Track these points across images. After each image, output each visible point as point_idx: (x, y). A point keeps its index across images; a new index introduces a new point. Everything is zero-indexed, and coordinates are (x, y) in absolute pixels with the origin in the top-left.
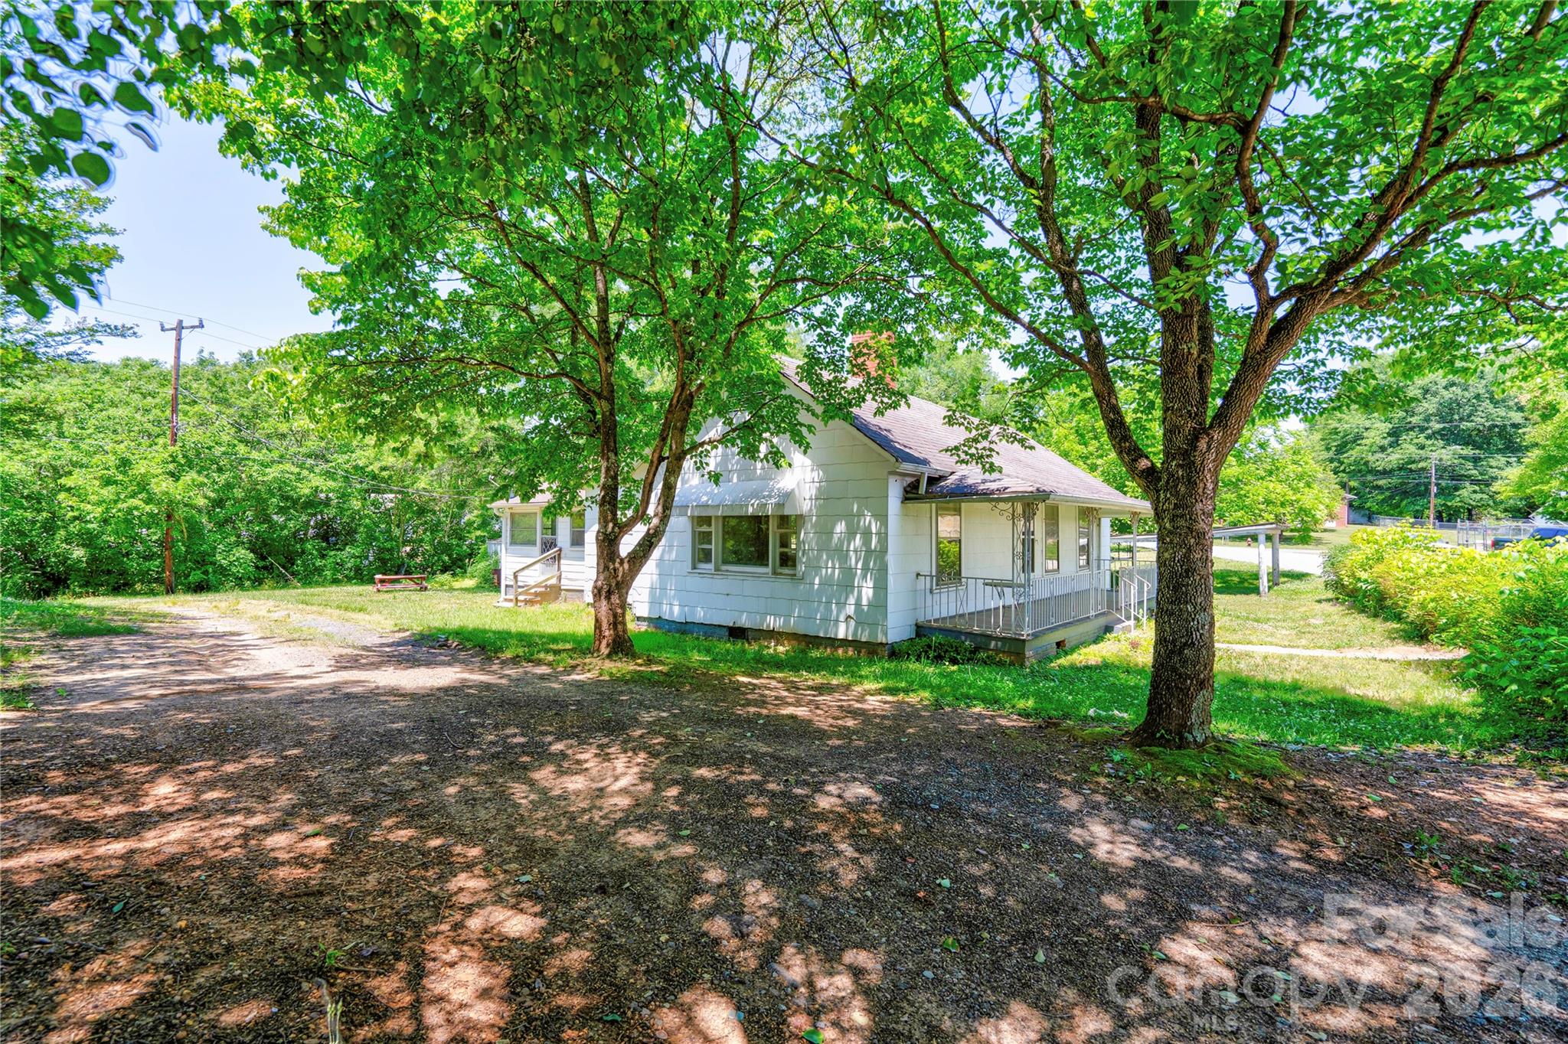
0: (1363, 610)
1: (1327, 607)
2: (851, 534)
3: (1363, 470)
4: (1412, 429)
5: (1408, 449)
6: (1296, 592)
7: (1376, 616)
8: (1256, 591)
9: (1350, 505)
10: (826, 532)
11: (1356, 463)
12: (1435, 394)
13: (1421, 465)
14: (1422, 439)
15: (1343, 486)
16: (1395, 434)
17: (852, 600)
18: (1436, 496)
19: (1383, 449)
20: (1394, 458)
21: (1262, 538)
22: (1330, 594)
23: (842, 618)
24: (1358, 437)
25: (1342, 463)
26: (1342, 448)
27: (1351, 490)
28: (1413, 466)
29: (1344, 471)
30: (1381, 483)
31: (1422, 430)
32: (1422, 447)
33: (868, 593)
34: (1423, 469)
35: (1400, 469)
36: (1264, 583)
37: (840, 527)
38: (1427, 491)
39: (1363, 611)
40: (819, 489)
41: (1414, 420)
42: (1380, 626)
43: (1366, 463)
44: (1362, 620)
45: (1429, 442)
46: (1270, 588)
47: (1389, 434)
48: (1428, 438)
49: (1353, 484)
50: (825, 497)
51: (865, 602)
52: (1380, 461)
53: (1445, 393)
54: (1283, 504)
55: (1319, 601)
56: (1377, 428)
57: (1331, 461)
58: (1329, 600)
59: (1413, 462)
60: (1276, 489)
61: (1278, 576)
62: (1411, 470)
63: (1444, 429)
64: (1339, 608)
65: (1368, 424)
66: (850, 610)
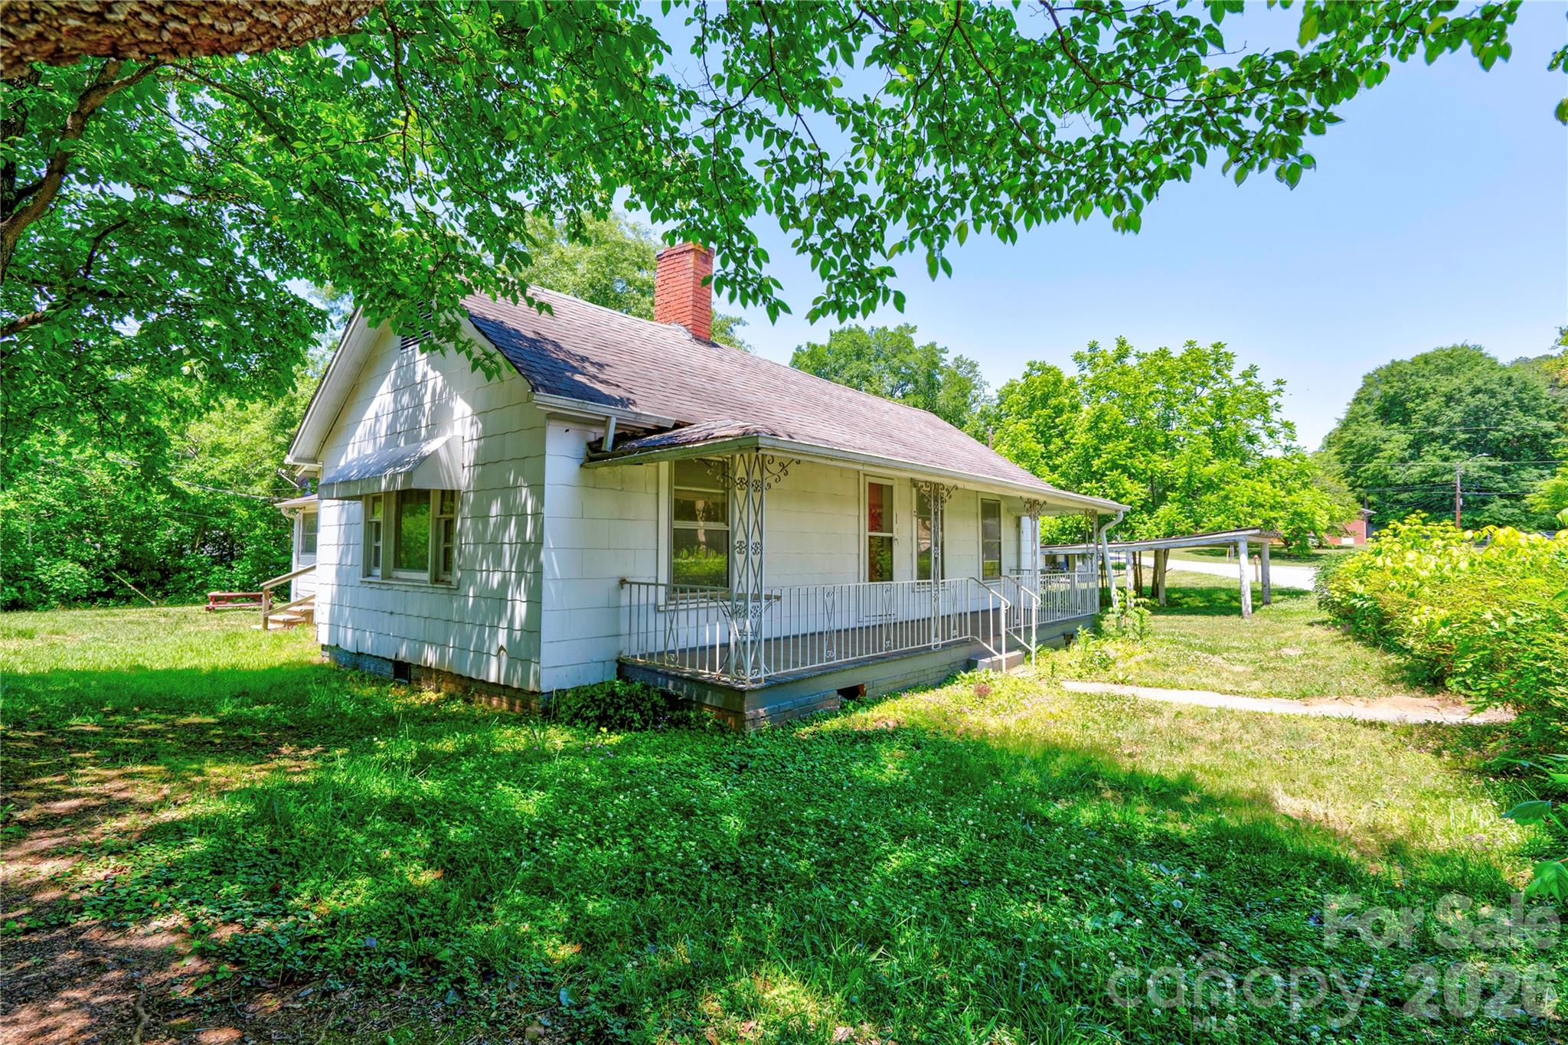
0: (1360, 636)
1: (1319, 632)
2: (506, 515)
3: (1381, 483)
4: (1434, 440)
5: (1431, 460)
6: (1286, 613)
7: (1376, 645)
8: (1239, 611)
9: (1369, 522)
10: (481, 515)
11: (1374, 477)
12: (1459, 402)
13: (1446, 477)
14: (1446, 450)
15: (1361, 501)
16: (1416, 446)
17: (504, 624)
18: (1462, 508)
19: (1403, 461)
20: (1416, 471)
21: (1243, 547)
22: (1325, 615)
23: (493, 652)
24: (1376, 450)
25: (1359, 477)
26: (1359, 460)
27: (1370, 505)
28: (1437, 479)
29: (1361, 486)
30: (1402, 497)
31: (1446, 441)
32: (1446, 459)
33: (521, 610)
34: (1447, 483)
35: (1423, 482)
36: (1247, 600)
37: (495, 509)
38: (1453, 505)
39: (1360, 638)
40: (477, 451)
41: (1437, 430)
42: (1377, 660)
43: (1385, 477)
44: (1358, 650)
45: (1455, 454)
46: (1254, 608)
47: (1409, 446)
48: (1453, 449)
49: (1371, 498)
50: (484, 462)
51: (517, 626)
52: (1400, 474)
53: (1469, 399)
54: (1273, 508)
55: (1311, 624)
56: (1398, 440)
57: (1347, 475)
58: (1324, 623)
59: (1436, 475)
60: (1265, 489)
61: (1264, 595)
62: (1435, 484)
63: (1468, 440)
64: (1334, 633)
65: (1385, 434)
66: (502, 638)
